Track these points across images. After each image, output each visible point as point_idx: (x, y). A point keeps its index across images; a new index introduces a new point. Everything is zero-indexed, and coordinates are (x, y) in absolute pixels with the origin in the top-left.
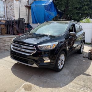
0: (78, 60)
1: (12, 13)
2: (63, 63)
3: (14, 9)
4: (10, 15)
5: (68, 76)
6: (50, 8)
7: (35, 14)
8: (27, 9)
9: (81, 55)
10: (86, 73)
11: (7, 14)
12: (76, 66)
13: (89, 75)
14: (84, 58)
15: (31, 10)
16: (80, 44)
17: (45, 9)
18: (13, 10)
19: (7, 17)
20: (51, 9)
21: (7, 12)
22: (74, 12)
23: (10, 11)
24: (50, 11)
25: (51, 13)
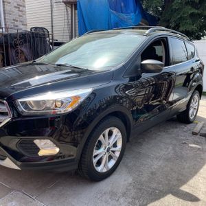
0: (174, 142)
1: (20, 16)
2: (117, 154)
3: (24, 7)
4: (14, 20)
5: (122, 200)
6: (122, 4)
7: (86, 20)
8: (69, 10)
9: (189, 126)
10: (187, 190)
11: (5, 19)
12: (161, 162)
13: (195, 199)
14: (194, 137)
15: (76, 11)
16: (186, 97)
17: (110, 7)
18: (21, 8)
19: (5, 25)
20: (125, 6)
21: (4, 13)
22: (184, 14)
23: (13, 9)
24: (122, 12)
25: (124, 16)
